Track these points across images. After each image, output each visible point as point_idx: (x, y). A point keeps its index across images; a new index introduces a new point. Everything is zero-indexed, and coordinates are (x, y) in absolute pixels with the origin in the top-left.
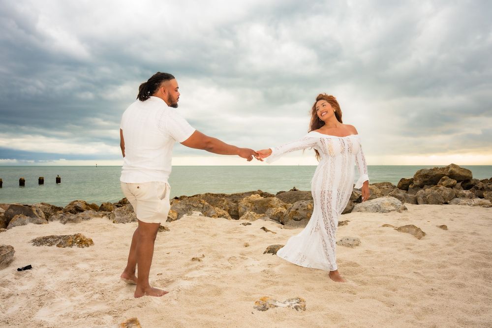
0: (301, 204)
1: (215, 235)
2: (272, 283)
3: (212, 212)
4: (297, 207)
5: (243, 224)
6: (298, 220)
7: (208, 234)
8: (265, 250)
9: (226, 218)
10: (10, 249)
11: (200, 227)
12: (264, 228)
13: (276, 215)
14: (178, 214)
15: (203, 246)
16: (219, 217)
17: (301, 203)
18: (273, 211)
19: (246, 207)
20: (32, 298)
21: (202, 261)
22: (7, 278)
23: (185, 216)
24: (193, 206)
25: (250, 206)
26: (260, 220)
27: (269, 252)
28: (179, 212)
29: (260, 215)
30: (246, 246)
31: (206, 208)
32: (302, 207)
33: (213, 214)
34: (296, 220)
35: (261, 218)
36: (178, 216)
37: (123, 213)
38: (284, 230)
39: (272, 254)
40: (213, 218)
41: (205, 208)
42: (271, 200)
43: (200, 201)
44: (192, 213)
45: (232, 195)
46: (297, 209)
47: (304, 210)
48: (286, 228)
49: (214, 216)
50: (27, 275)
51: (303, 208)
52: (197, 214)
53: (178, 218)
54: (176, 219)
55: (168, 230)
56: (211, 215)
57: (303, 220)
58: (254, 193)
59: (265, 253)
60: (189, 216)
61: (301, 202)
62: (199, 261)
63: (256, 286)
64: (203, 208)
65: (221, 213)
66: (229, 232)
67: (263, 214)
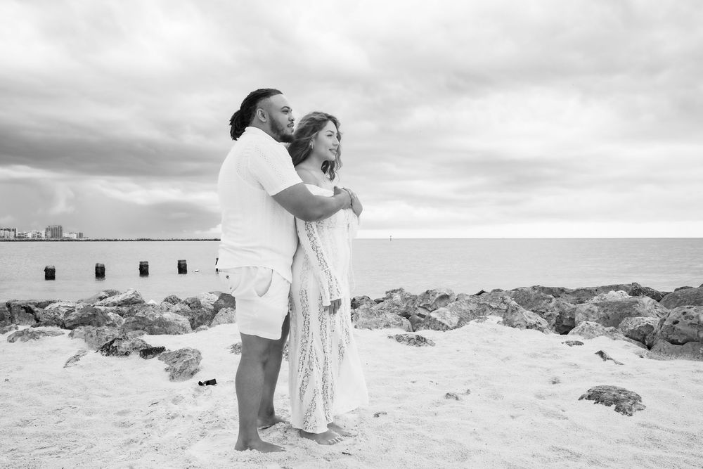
0: (684, 313)
1: (508, 358)
2: (569, 455)
3: (517, 319)
4: (675, 318)
5: (567, 342)
6: (679, 344)
7: (497, 356)
8: (585, 392)
9: (541, 330)
10: (196, 354)
11: (488, 342)
12: (601, 354)
13: (639, 331)
14: (461, 319)
15: (476, 375)
16: (527, 327)
17: (686, 310)
18: (633, 323)
19: (590, 314)
20: (197, 423)
21: (462, 400)
22: (183, 393)
23: (472, 322)
24: (491, 307)
25: (596, 310)
26: (604, 337)
27: (589, 398)
28: (464, 315)
29: (607, 329)
30: (554, 383)
31: (512, 311)
32: (687, 318)
33: (518, 323)
34: (674, 342)
35: (606, 333)
36: (459, 322)
37: (371, 314)
38: (646, 359)
39: (594, 401)
40: (517, 329)
41: (509, 311)
42: (637, 302)
43: (503, 299)
44: (486, 319)
45: (578, 290)
46: (676, 322)
47: (691, 324)
48: (651, 358)
49: (519, 325)
50: (207, 392)
51: (689, 321)
52: (494, 320)
53: (459, 326)
54: (455, 328)
55: (432, 344)
56: (515, 324)
57: (689, 344)
58: (617, 288)
59: (581, 398)
60: (479, 324)
61: (685, 308)
62: (457, 399)
63: (533, 456)
64: (507, 311)
65: (533, 321)
66: (535, 356)
67: (612, 328)
